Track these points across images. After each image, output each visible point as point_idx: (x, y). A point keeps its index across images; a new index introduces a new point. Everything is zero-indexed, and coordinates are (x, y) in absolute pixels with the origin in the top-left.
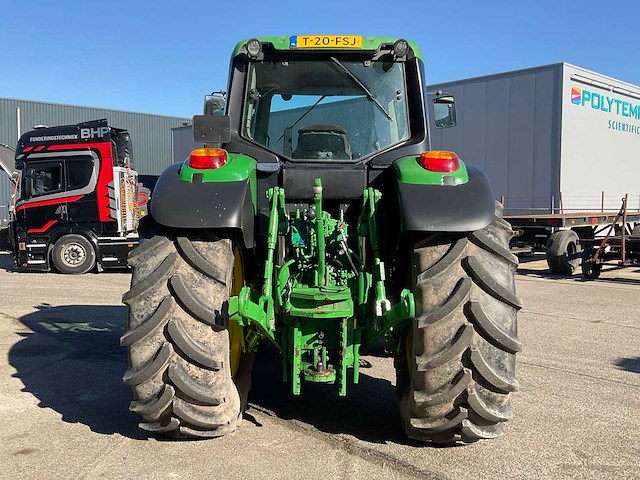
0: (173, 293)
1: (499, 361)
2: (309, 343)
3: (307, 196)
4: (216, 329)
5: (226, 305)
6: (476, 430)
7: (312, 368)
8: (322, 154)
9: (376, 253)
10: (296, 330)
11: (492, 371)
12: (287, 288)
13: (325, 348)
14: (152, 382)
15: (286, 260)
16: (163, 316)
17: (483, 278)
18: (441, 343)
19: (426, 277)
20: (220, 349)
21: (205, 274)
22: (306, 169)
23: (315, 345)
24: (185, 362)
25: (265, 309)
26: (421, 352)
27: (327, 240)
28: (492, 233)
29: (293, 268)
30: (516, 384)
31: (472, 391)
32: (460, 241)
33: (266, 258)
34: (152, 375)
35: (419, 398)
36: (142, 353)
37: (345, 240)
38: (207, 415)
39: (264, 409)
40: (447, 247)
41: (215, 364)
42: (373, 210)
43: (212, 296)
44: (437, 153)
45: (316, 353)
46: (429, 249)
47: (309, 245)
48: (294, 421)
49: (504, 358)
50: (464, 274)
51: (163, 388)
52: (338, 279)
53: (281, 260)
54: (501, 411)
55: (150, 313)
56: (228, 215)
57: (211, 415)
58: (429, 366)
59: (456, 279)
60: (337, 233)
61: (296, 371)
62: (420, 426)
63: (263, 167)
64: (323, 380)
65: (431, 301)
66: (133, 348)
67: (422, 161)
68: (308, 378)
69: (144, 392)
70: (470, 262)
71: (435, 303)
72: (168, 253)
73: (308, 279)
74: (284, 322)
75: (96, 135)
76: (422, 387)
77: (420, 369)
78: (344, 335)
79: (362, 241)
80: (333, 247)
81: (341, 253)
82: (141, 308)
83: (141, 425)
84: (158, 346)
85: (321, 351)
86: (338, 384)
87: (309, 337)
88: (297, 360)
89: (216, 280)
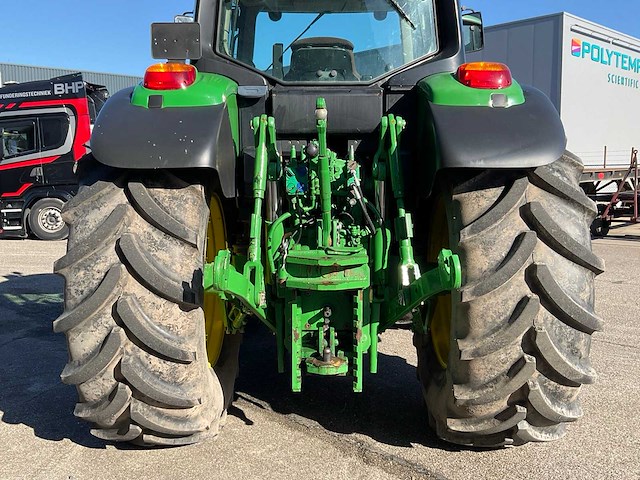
0: (123, 259)
1: (571, 345)
2: (311, 322)
3: (304, 130)
4: (185, 308)
5: (198, 275)
6: (533, 432)
7: (316, 355)
8: (324, 74)
9: (400, 202)
10: (294, 306)
11: (564, 358)
12: (281, 250)
13: (332, 329)
14: (100, 380)
15: (279, 214)
16: (110, 292)
17: (552, 232)
18: (494, 321)
19: (472, 232)
20: (192, 335)
21: (167, 233)
22: (303, 93)
23: (319, 325)
24: (143, 353)
25: (253, 279)
26: (464, 334)
27: (334, 186)
28: (558, 171)
29: (288, 224)
30: (593, 373)
31: (534, 386)
32: (519, 182)
33: (253, 210)
34: (99, 370)
35: (462, 394)
36: (84, 342)
37: (359, 184)
38: (177, 420)
39: (256, 400)
40: (499, 191)
41: (185, 354)
42: (395, 144)
43: (178, 263)
44: (482, 64)
45: (322, 335)
46: (474, 194)
47: (309, 194)
48: (293, 415)
49: (579, 340)
50: (525, 227)
51: (115, 388)
52: (348, 238)
53: (272, 214)
54: (570, 408)
55: (93, 286)
56: (197, 150)
57: (184, 420)
58: (477, 354)
59: (514, 234)
60: (346, 175)
61: (296, 361)
62: (461, 429)
63: (246, 91)
64: (332, 371)
65: (478, 266)
66: (72, 335)
67: (461, 76)
68: (312, 370)
69: (90, 392)
70: (534, 210)
71: (485, 268)
72: (116, 204)
73: (308, 238)
74: (278, 295)
75: (70, 90)
76: (465, 380)
77: (464, 357)
78: (359, 312)
79: (380, 187)
80: (341, 194)
81: (352, 202)
82: (80, 281)
83: (93, 432)
84: (106, 332)
85: (328, 332)
86: (351, 377)
87: (311, 314)
88: (297, 347)
89: (183, 241)
